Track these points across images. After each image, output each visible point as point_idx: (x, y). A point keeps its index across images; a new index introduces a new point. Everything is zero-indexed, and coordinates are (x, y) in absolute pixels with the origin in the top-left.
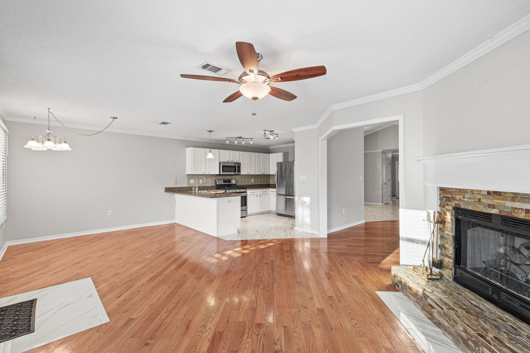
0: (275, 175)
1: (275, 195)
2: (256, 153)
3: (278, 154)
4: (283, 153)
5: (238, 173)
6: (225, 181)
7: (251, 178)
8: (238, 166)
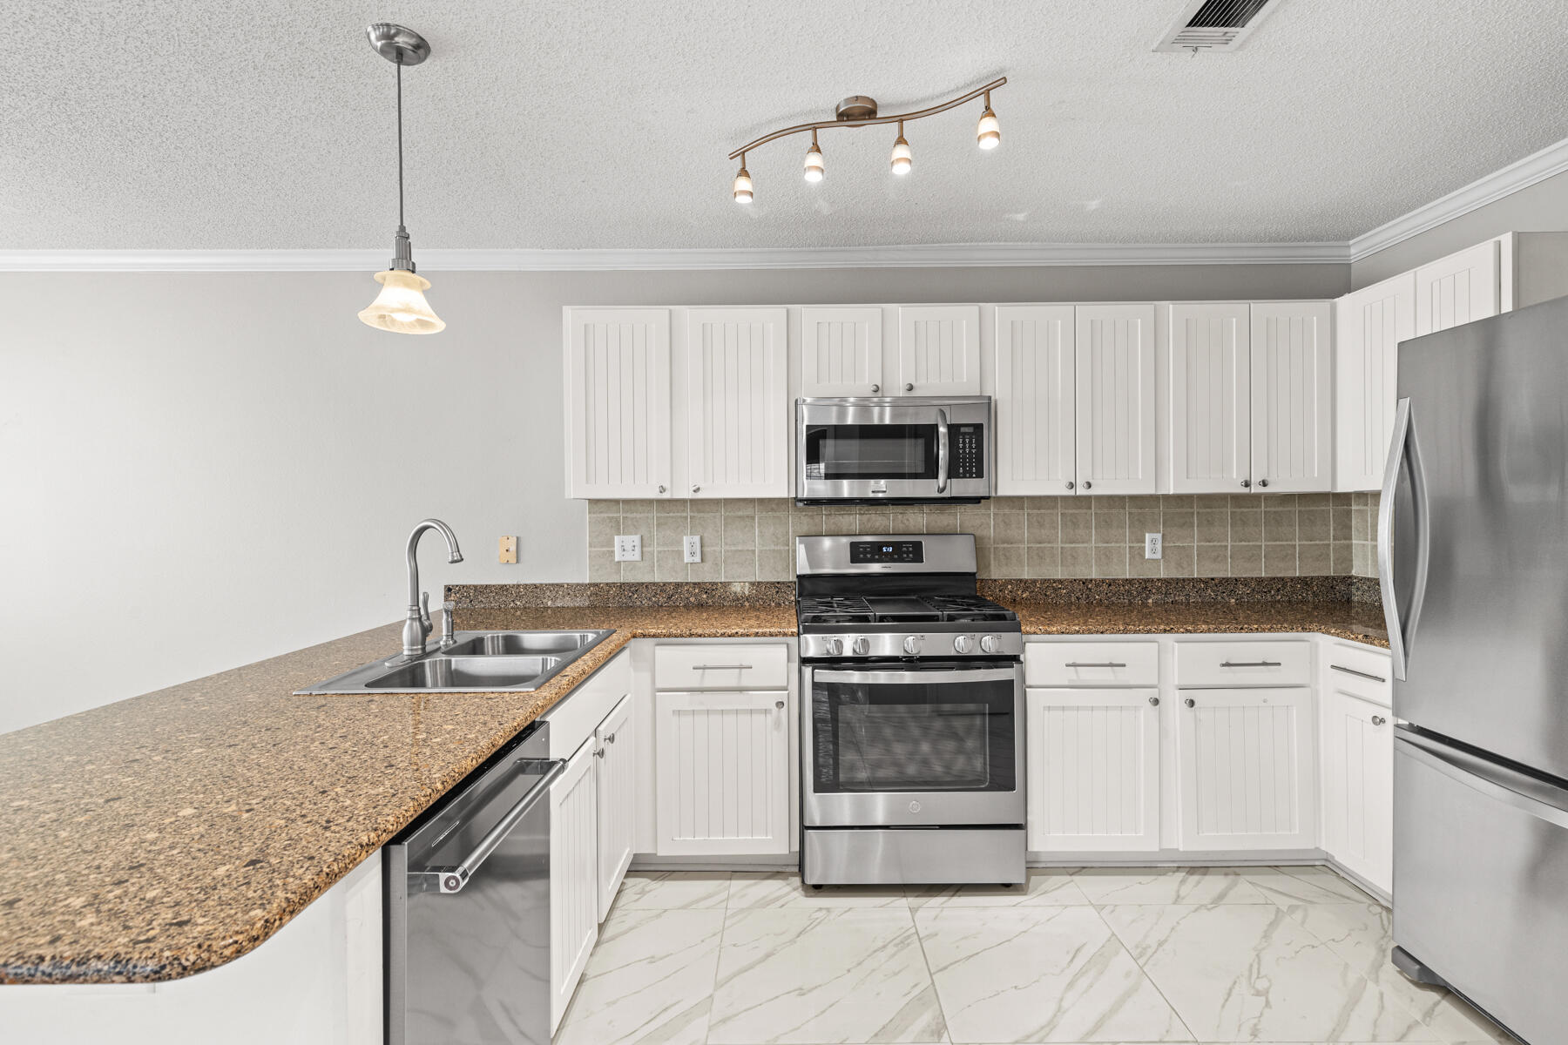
1: (1377, 721)
2: (1172, 307)
4: (1507, 240)
5: (968, 487)
7: (1142, 524)
8: (963, 430)
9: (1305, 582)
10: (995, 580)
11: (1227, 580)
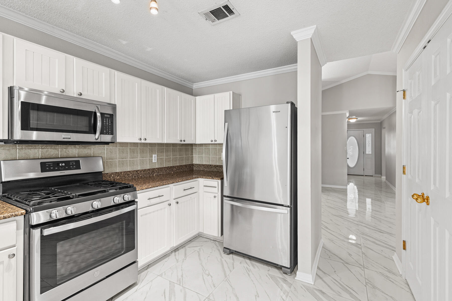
0: (222, 144)
1: (215, 197)
2: (165, 88)
3: (217, 95)
4: (231, 92)
5: (107, 138)
6: (44, 167)
7: (152, 152)
8: (106, 116)
9: (186, 166)
10: (107, 174)
11: (171, 167)
